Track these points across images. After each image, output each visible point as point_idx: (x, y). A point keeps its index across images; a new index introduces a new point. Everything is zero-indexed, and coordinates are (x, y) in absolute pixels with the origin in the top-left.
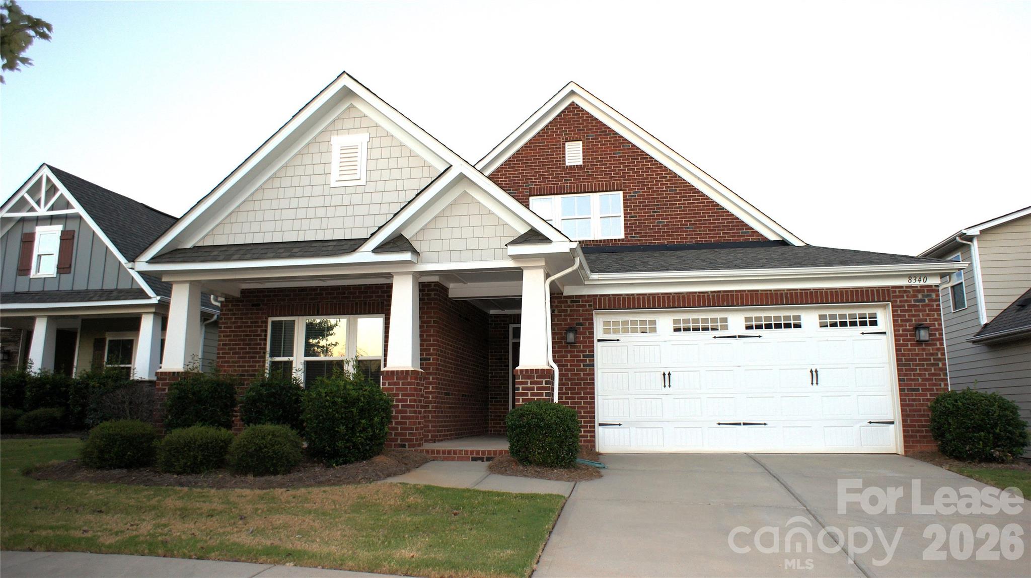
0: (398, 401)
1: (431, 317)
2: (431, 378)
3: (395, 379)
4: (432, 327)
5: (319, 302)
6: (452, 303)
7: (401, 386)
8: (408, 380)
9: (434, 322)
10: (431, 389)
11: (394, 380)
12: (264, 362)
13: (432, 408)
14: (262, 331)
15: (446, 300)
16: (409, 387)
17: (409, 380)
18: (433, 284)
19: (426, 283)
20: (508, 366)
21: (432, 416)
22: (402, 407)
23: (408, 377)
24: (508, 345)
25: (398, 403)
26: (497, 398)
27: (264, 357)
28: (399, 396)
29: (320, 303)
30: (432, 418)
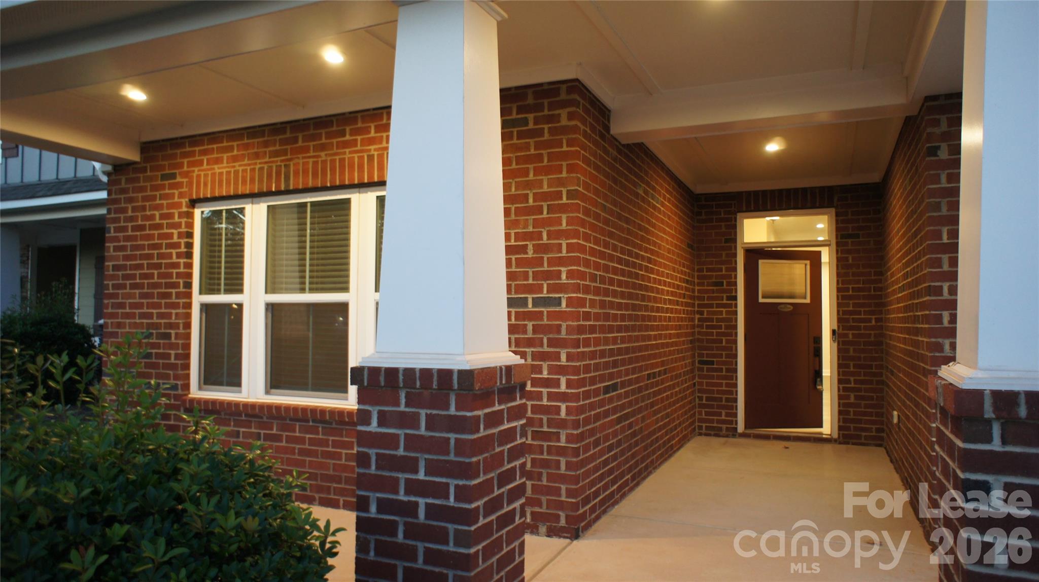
0: (414, 488)
1: (561, 182)
2: (563, 357)
3: (403, 401)
4: (563, 208)
5: (290, 160)
6: (620, 152)
7: (423, 431)
8: (447, 408)
9: (570, 195)
10: (563, 388)
11: (398, 405)
12: (189, 306)
13: (568, 441)
14: (180, 235)
15: (602, 137)
16: (452, 436)
17: (452, 411)
18: (564, 87)
19: (546, 87)
20: (735, 298)
21: (567, 463)
22: (428, 516)
23: (448, 395)
24: (735, 255)
25: (413, 499)
26: (712, 363)
27: (189, 295)
28: (416, 472)
29: (292, 163)
30: (567, 468)
